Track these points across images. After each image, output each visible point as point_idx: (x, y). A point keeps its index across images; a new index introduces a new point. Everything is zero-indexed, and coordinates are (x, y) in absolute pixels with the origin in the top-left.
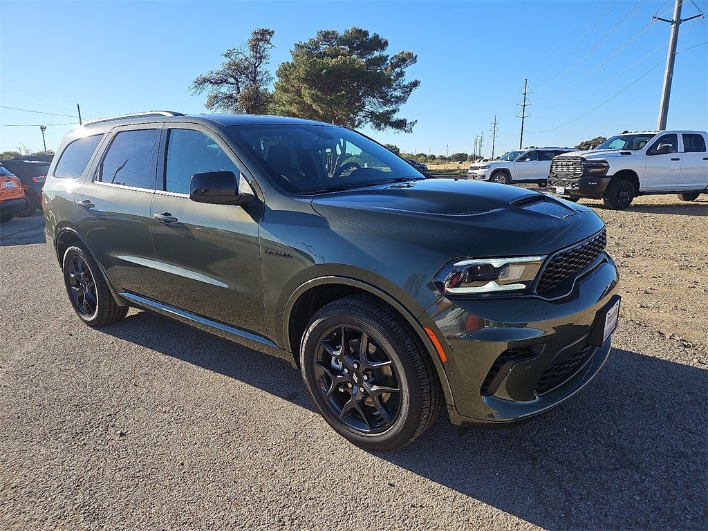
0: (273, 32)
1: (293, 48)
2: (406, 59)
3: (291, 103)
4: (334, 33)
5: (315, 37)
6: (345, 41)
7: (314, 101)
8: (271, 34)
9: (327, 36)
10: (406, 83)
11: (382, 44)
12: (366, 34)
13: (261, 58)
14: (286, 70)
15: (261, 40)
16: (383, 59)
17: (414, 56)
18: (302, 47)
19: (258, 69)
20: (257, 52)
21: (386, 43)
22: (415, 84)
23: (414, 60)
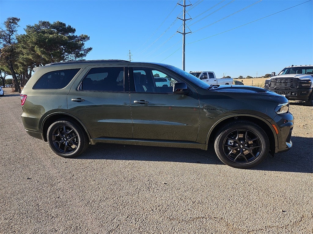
0: (19, 19)
1: (26, 28)
2: (85, 38)
3: (28, 54)
4: (48, 23)
5: (38, 23)
6: (54, 27)
7: (43, 54)
8: (18, 20)
9: (44, 24)
10: (86, 48)
11: (73, 31)
12: (64, 25)
13: (12, 31)
14: (24, 38)
15: (12, 22)
16: (74, 37)
17: (88, 37)
18: (31, 27)
19: (11, 37)
20: (10, 28)
21: (75, 30)
22: (90, 49)
23: (89, 38)
